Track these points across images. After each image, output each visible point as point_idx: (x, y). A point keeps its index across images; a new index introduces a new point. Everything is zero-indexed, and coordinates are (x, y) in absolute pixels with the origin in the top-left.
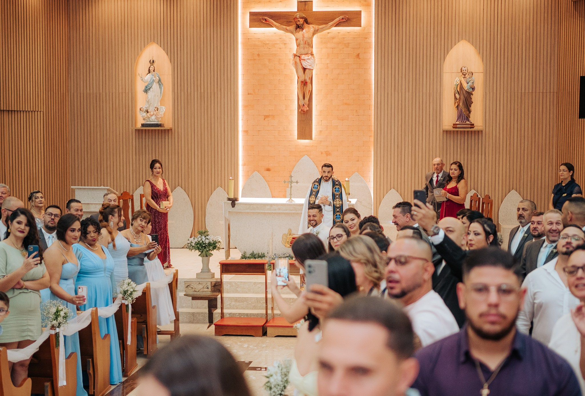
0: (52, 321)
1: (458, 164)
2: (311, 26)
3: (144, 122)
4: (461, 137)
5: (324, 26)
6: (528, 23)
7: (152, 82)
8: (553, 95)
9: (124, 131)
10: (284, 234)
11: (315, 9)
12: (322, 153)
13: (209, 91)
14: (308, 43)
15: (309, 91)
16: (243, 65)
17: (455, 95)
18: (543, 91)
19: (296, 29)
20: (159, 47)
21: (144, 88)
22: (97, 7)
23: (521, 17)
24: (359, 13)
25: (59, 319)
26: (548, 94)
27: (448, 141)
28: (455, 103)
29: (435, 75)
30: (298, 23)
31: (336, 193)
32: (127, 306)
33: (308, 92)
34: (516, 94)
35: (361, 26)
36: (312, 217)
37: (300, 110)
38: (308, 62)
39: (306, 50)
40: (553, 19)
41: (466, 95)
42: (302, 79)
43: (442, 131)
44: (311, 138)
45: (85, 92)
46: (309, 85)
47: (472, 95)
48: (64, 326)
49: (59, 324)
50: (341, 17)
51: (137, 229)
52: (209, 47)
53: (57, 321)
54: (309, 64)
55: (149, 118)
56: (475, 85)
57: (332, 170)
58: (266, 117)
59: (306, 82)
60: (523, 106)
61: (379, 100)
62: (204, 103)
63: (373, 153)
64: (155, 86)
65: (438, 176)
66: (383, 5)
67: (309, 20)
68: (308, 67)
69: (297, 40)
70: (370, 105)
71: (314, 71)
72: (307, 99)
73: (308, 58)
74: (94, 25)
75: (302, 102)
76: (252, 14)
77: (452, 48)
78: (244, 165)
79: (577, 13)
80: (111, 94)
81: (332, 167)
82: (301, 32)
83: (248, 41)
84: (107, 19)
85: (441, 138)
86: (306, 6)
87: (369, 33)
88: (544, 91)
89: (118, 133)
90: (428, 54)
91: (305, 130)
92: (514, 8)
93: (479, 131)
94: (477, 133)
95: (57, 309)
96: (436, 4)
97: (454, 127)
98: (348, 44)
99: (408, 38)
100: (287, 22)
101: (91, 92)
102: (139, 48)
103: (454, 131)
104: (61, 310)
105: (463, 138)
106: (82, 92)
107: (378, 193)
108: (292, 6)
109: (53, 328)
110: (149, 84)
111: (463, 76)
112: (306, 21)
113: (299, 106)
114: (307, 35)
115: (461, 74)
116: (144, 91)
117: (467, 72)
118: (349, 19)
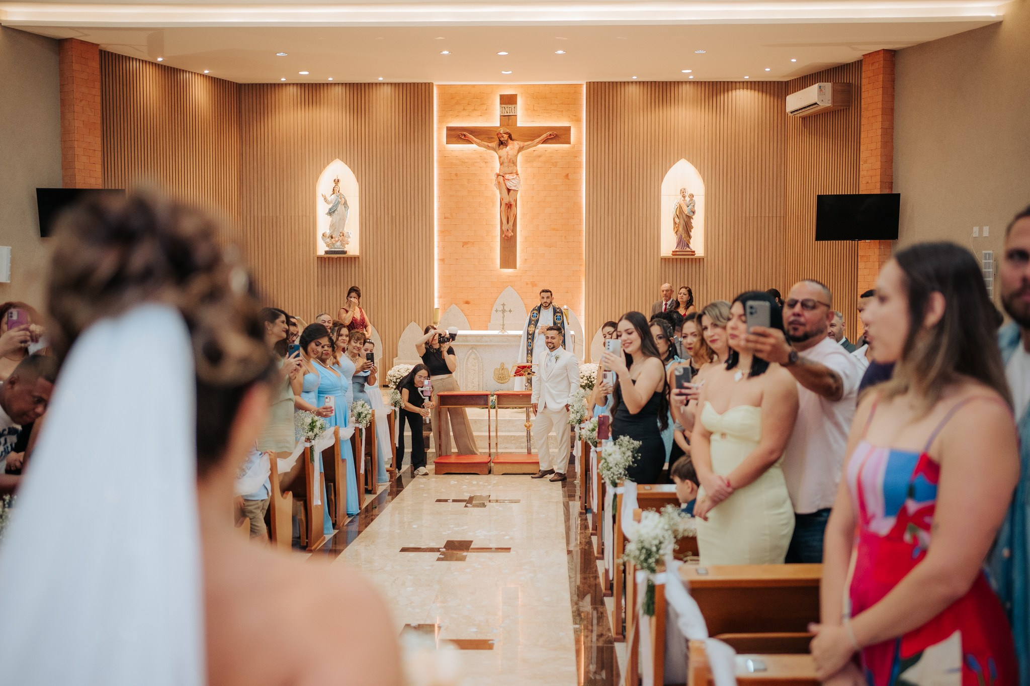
0: (307, 433)
1: (688, 289)
2: (515, 142)
3: (327, 249)
4: (680, 265)
5: (530, 142)
6: (752, 142)
7: (337, 204)
8: (780, 219)
9: (305, 259)
10: (496, 369)
11: (520, 124)
12: (527, 284)
13: (401, 215)
14: (513, 161)
15: (514, 214)
16: (439, 185)
17: (674, 219)
18: (769, 215)
19: (499, 145)
20: (345, 165)
21: (327, 211)
22: (273, 119)
23: (744, 135)
24: (568, 129)
25: (315, 430)
26: (775, 218)
27: (667, 269)
28: (674, 228)
29: (652, 198)
30: (502, 139)
31: (558, 321)
32: (361, 430)
33: (512, 216)
34: (741, 218)
35: (570, 144)
36: (550, 338)
37: (504, 236)
38: (513, 183)
39: (511, 169)
40: (779, 137)
41: (686, 220)
42: (506, 201)
43: (660, 259)
44: (515, 267)
45: (259, 214)
46: (514, 207)
47: (692, 219)
48: (318, 439)
49: (315, 436)
50: (549, 133)
51: (352, 352)
52: (401, 165)
53: (313, 432)
54: (514, 185)
55: (333, 244)
56: (696, 208)
57: (551, 295)
58: (465, 243)
59: (511, 205)
60: (748, 232)
61: (591, 225)
62: (396, 229)
63: (584, 283)
64: (341, 208)
65: (666, 304)
66: (596, 120)
67: (513, 136)
68: (513, 188)
69: (500, 157)
70: (580, 231)
71: (519, 192)
72: (511, 223)
73: (512, 177)
74: (270, 139)
75: (505, 227)
76: (449, 129)
77: (670, 167)
78: (440, 297)
79: (806, 130)
80: (289, 218)
81: (550, 292)
82: (504, 149)
83: (445, 160)
84: (285, 132)
85: (659, 266)
86: (510, 121)
87: (579, 151)
88: (771, 215)
89: (297, 262)
90: (645, 175)
91: (508, 259)
92: (737, 124)
93: (700, 259)
94: (698, 261)
95: (312, 419)
96: (653, 120)
97: (673, 255)
98: (556, 162)
99: (622, 156)
100: (488, 138)
101: (267, 215)
102: (322, 167)
103: (673, 259)
104: (317, 421)
105: (682, 266)
106: (256, 214)
107: (590, 328)
108: (493, 121)
109: (308, 440)
110: (333, 206)
111: (683, 198)
112: (510, 137)
113: (502, 231)
114: (511, 153)
115: (681, 197)
116: (327, 214)
117: (687, 195)
118: (558, 136)
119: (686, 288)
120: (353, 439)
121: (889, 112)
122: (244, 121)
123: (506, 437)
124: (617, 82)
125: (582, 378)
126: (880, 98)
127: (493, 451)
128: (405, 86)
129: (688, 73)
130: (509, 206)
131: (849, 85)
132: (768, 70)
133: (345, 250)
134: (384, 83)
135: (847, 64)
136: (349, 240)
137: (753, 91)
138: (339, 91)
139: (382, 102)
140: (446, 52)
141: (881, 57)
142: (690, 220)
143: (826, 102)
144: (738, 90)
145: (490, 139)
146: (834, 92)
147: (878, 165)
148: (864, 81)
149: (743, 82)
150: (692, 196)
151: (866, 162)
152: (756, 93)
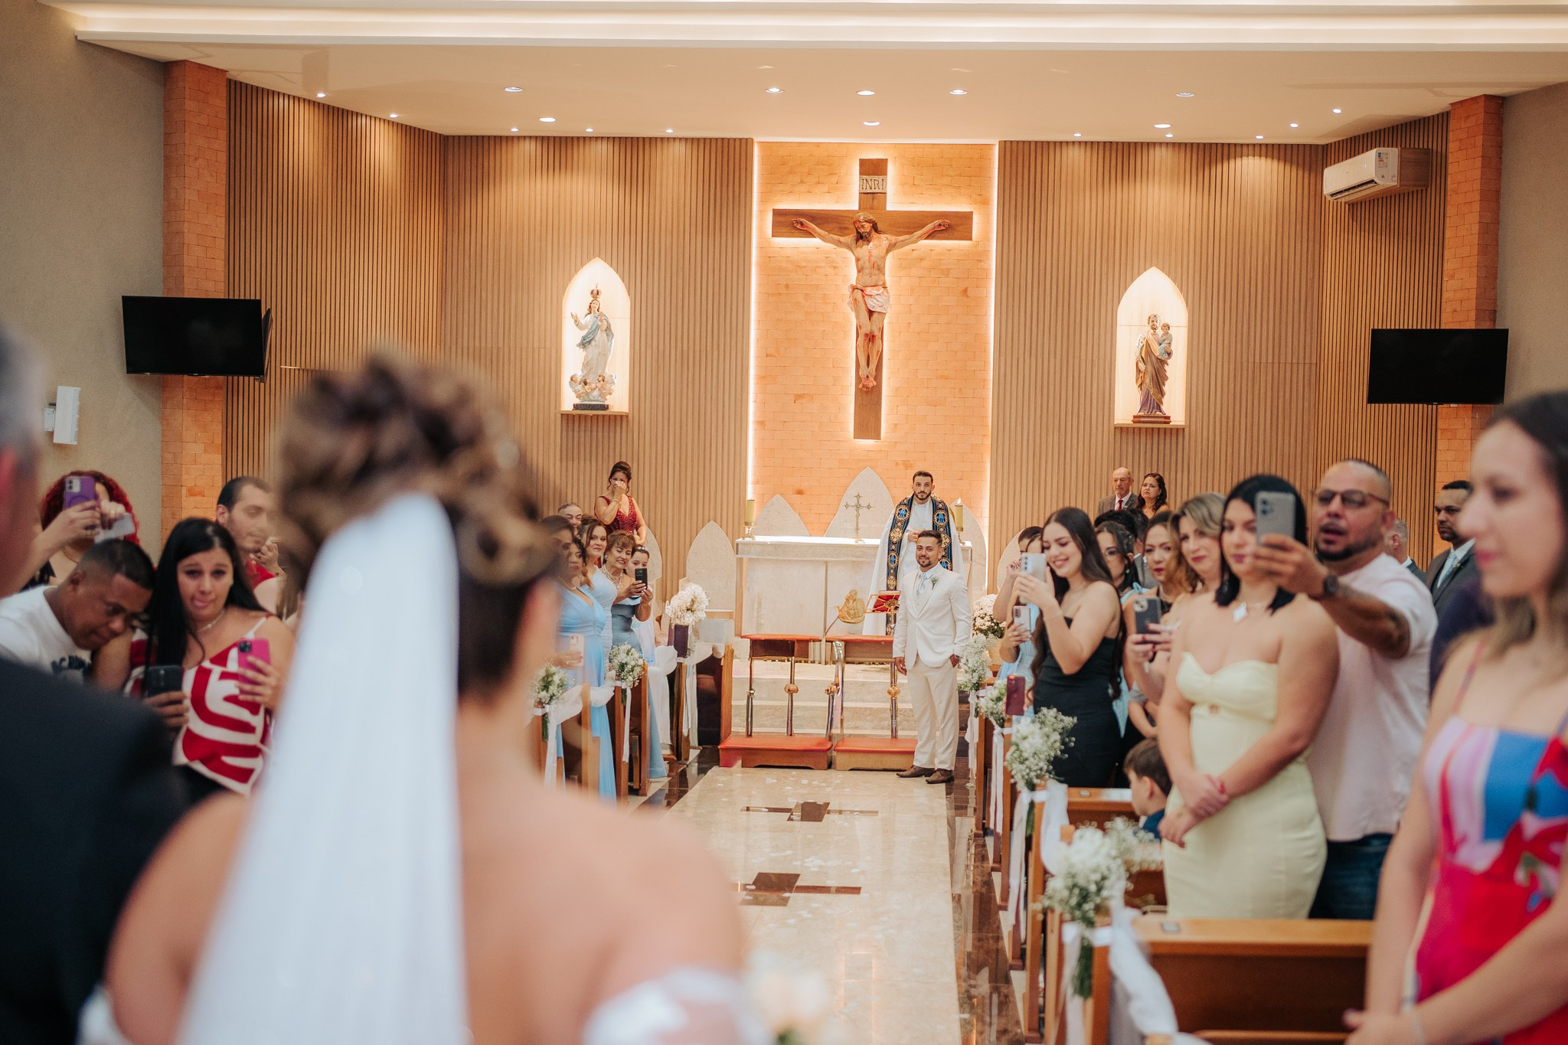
0: (539, 692)
1: (1157, 477)
2: (883, 236)
3: (578, 401)
4: (1146, 439)
5: (907, 236)
6: (1267, 242)
7: (595, 330)
8: (1310, 368)
9: (541, 417)
10: (846, 599)
11: (890, 207)
12: (897, 464)
13: (697, 348)
14: (878, 266)
15: (878, 351)
16: (759, 303)
17: (1137, 364)
18: (1292, 360)
19: (857, 240)
20: (610, 268)
21: (579, 340)
22: (497, 193)
23: (1254, 230)
24: (968, 217)
25: (551, 688)
26: (1301, 367)
27: (1124, 445)
28: (1137, 379)
29: (1102, 330)
30: (862, 230)
31: (939, 523)
32: (624, 691)
33: (875, 354)
34: (1245, 364)
35: (971, 239)
36: (924, 550)
37: (861, 386)
38: (878, 301)
39: (874, 278)
40: (1311, 235)
41: (1156, 366)
42: (866, 329)
43: (1112, 429)
44: (877, 437)
45: (471, 344)
46: (878, 340)
47: (1167, 364)
48: (556, 703)
49: (551, 697)
50: (937, 222)
51: (613, 566)
52: (699, 269)
53: (547, 691)
54: (880, 304)
55: (587, 394)
56: (1173, 348)
57: (932, 481)
58: (798, 397)
59: (873, 336)
60: (1256, 387)
61: (1001, 372)
62: (688, 369)
63: (989, 465)
64: (600, 336)
65: (1121, 501)
66: (1013, 203)
67: (880, 227)
68: (878, 309)
69: (858, 260)
70: (985, 381)
71: (887, 316)
72: (873, 366)
73: (877, 292)
74: (491, 225)
75: (863, 373)
76: (777, 213)
77: (1132, 281)
78: (756, 482)
79: (1355, 223)
80: (518, 350)
81: (930, 476)
82: (865, 247)
83: (769, 259)
84: (515, 218)
85: (1112, 440)
86: (875, 202)
87: (986, 252)
88: (1295, 361)
89: (530, 420)
90: (1091, 292)
91: (868, 422)
92: (1243, 213)
93: (1177, 429)
94: (1174, 432)
95: (547, 671)
96: (1106, 204)
97: (1134, 422)
98: (948, 270)
99: (1055, 262)
100: (840, 228)
101: (483, 345)
102: (573, 269)
103: (1134, 428)
104: (554, 674)
105: (1149, 442)
106: (465, 344)
107: (998, 536)
108: (851, 203)
109: (540, 704)
110: (589, 333)
111: (1152, 331)
112: (875, 228)
113: (858, 378)
114: (875, 252)
115: (1149, 328)
116: (579, 345)
117: (1159, 325)
118: (952, 226)
119: (1154, 476)
120: (611, 706)
121: (1493, 197)
122: (450, 196)
123: (855, 710)
124: (1049, 142)
125: (983, 618)
126: (1477, 174)
127: (835, 731)
128: (708, 142)
129: (1164, 129)
130: (871, 338)
131: (1428, 152)
132: (1294, 125)
133: (606, 403)
134: (674, 139)
135: (1424, 118)
136: (612, 387)
137: (1269, 160)
138: (602, 149)
139: (671, 168)
140: (774, 90)
141: (1480, 108)
142: (1163, 366)
143: (1390, 180)
144: (1245, 158)
145: (842, 230)
146: (1403, 163)
147: (1472, 282)
148: (1452, 146)
149: (1254, 145)
150: (1167, 327)
151: (1452, 277)
152: (1275, 162)
